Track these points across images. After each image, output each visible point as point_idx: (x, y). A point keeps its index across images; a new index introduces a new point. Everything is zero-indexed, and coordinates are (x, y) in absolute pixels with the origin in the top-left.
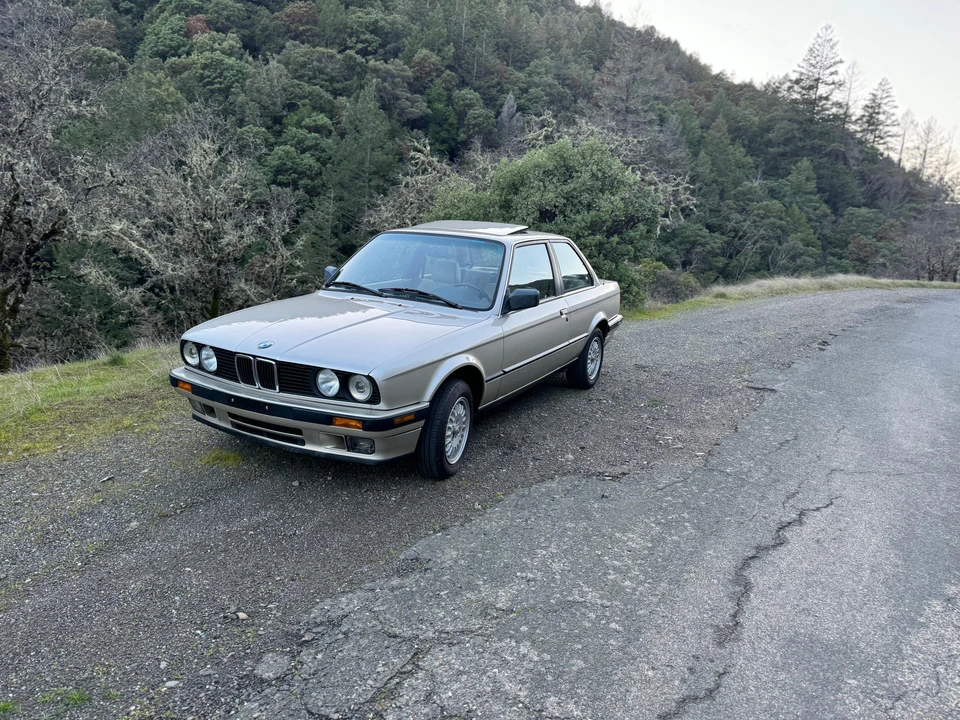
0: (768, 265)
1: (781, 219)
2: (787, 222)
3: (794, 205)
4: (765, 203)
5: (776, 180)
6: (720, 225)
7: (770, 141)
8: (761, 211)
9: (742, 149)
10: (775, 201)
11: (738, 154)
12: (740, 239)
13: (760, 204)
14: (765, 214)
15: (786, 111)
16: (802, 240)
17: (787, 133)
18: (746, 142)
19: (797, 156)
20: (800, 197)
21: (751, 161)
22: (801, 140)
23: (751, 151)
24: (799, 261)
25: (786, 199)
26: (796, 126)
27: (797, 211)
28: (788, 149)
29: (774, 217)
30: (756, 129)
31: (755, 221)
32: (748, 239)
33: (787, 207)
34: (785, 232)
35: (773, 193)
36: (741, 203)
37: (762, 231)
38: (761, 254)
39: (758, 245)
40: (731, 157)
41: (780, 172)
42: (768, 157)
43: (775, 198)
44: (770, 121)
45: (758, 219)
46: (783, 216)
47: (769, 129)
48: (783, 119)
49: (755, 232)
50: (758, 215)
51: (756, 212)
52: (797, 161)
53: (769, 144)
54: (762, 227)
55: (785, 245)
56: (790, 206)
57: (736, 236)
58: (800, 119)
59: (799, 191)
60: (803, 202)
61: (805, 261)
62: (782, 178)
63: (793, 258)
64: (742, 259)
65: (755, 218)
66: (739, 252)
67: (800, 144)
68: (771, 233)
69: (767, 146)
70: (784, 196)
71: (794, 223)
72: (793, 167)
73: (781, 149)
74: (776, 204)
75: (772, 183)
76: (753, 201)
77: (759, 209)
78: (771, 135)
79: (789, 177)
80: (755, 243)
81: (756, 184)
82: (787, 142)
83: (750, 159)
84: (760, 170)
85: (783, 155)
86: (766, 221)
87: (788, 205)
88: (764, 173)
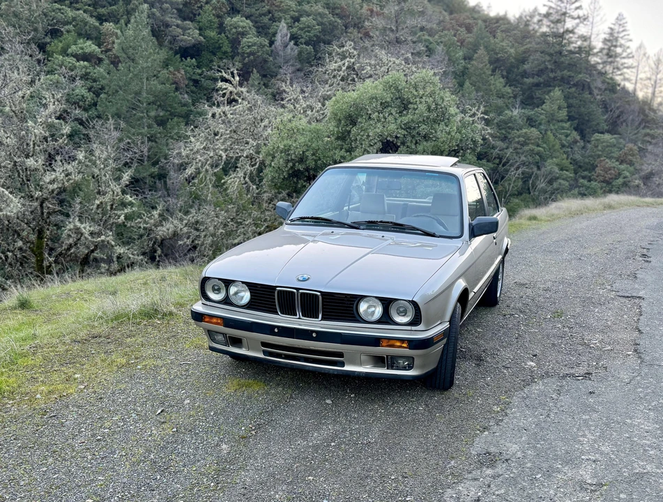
0: (529, 189)
1: (538, 146)
2: (544, 148)
3: (549, 133)
4: (524, 131)
5: (533, 109)
6: (486, 153)
7: (525, 72)
8: (521, 139)
9: (502, 80)
10: (533, 129)
11: (498, 85)
12: (503, 166)
13: (521, 132)
14: (524, 142)
15: (539, 43)
16: (557, 165)
17: (539, 65)
18: (505, 73)
19: (550, 86)
20: (554, 125)
21: (509, 91)
22: (552, 71)
23: (510, 81)
24: (555, 185)
25: (542, 127)
26: (548, 58)
27: (552, 138)
28: (541, 80)
29: (532, 144)
30: (513, 60)
31: (516, 149)
32: (511, 165)
33: (544, 134)
34: (543, 158)
35: (531, 122)
36: (503, 131)
37: (523, 158)
38: (522, 179)
39: (520, 171)
40: (492, 87)
41: (535, 101)
42: (525, 87)
43: (532, 126)
44: (524, 52)
45: (519, 146)
46: (540, 143)
47: (523, 61)
48: (536, 51)
49: (518, 159)
50: (518, 142)
51: (517, 140)
52: (550, 91)
53: (525, 74)
54: (523, 153)
55: (543, 169)
56: (546, 133)
57: (500, 162)
58: (552, 51)
59: (553, 120)
60: (556, 130)
61: (560, 184)
62: (538, 107)
63: (550, 182)
64: (506, 184)
65: (516, 145)
66: (503, 178)
67: (552, 75)
68: (531, 159)
69: (523, 77)
70: (540, 124)
71: (550, 149)
72: (547, 97)
73: (536, 80)
74: (534, 132)
75: (529, 112)
76: (513, 129)
77: (519, 137)
78: (526, 67)
79: (544, 106)
80: (518, 168)
81: (516, 112)
82: (540, 72)
83: (508, 89)
84: (518, 100)
85: (538, 85)
86: (526, 148)
87: (543, 132)
88: (522, 102)
